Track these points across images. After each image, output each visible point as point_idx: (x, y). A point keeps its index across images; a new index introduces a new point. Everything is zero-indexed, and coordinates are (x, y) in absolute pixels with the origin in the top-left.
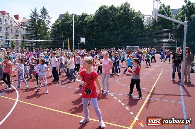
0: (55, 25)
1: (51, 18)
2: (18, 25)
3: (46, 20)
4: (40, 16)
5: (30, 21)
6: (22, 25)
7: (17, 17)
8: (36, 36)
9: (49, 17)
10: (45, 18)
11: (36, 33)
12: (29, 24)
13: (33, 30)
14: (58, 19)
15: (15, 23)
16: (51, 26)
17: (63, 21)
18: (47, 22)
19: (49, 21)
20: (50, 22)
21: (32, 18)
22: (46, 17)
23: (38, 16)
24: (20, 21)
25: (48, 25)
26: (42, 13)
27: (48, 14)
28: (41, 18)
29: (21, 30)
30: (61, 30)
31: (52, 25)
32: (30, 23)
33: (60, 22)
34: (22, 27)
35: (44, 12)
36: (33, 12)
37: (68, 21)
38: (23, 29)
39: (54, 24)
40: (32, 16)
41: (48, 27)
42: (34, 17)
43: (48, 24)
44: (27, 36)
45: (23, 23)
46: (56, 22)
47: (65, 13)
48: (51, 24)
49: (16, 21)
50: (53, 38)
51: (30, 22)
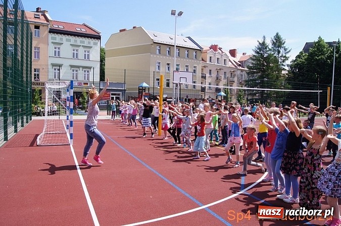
0: (296, 63)
1: (289, 51)
2: (234, 65)
3: (280, 55)
4: (270, 50)
5: (255, 58)
6: (240, 65)
7: (233, 53)
8: (262, 82)
9: (285, 49)
10: (279, 52)
11: (262, 77)
12: (252, 63)
13: (257, 73)
14: (301, 53)
15: (230, 62)
16: (288, 65)
17: (312, 55)
18: (282, 58)
19: (285, 57)
20: (287, 58)
21: (258, 53)
22: (281, 51)
23: (268, 49)
24: (238, 58)
25: (284, 64)
26: (274, 44)
27: (284, 45)
28: (273, 53)
29: (239, 72)
30: (307, 71)
31: (290, 64)
32: (254, 62)
33: (306, 57)
34: (240, 68)
35: (278, 42)
36: (260, 44)
37: (320, 55)
38: (242, 71)
39: (295, 61)
40: (258, 50)
41: (283, 67)
42: (260, 51)
43: (283, 62)
44: (248, 83)
45: (242, 61)
46: (298, 57)
47: (317, 41)
48: (288, 62)
49: (232, 58)
50: (290, 86)
51: (253, 60)
